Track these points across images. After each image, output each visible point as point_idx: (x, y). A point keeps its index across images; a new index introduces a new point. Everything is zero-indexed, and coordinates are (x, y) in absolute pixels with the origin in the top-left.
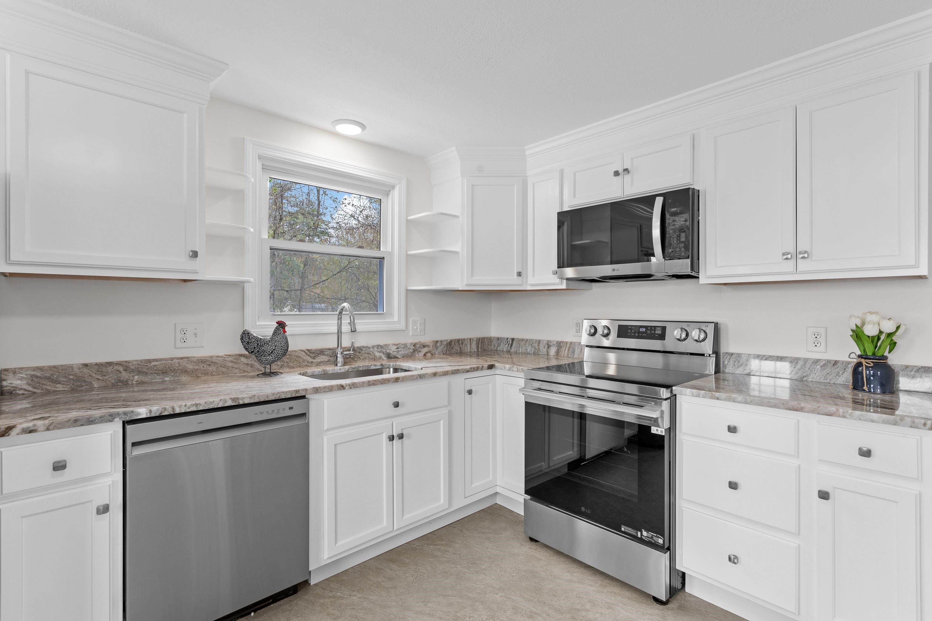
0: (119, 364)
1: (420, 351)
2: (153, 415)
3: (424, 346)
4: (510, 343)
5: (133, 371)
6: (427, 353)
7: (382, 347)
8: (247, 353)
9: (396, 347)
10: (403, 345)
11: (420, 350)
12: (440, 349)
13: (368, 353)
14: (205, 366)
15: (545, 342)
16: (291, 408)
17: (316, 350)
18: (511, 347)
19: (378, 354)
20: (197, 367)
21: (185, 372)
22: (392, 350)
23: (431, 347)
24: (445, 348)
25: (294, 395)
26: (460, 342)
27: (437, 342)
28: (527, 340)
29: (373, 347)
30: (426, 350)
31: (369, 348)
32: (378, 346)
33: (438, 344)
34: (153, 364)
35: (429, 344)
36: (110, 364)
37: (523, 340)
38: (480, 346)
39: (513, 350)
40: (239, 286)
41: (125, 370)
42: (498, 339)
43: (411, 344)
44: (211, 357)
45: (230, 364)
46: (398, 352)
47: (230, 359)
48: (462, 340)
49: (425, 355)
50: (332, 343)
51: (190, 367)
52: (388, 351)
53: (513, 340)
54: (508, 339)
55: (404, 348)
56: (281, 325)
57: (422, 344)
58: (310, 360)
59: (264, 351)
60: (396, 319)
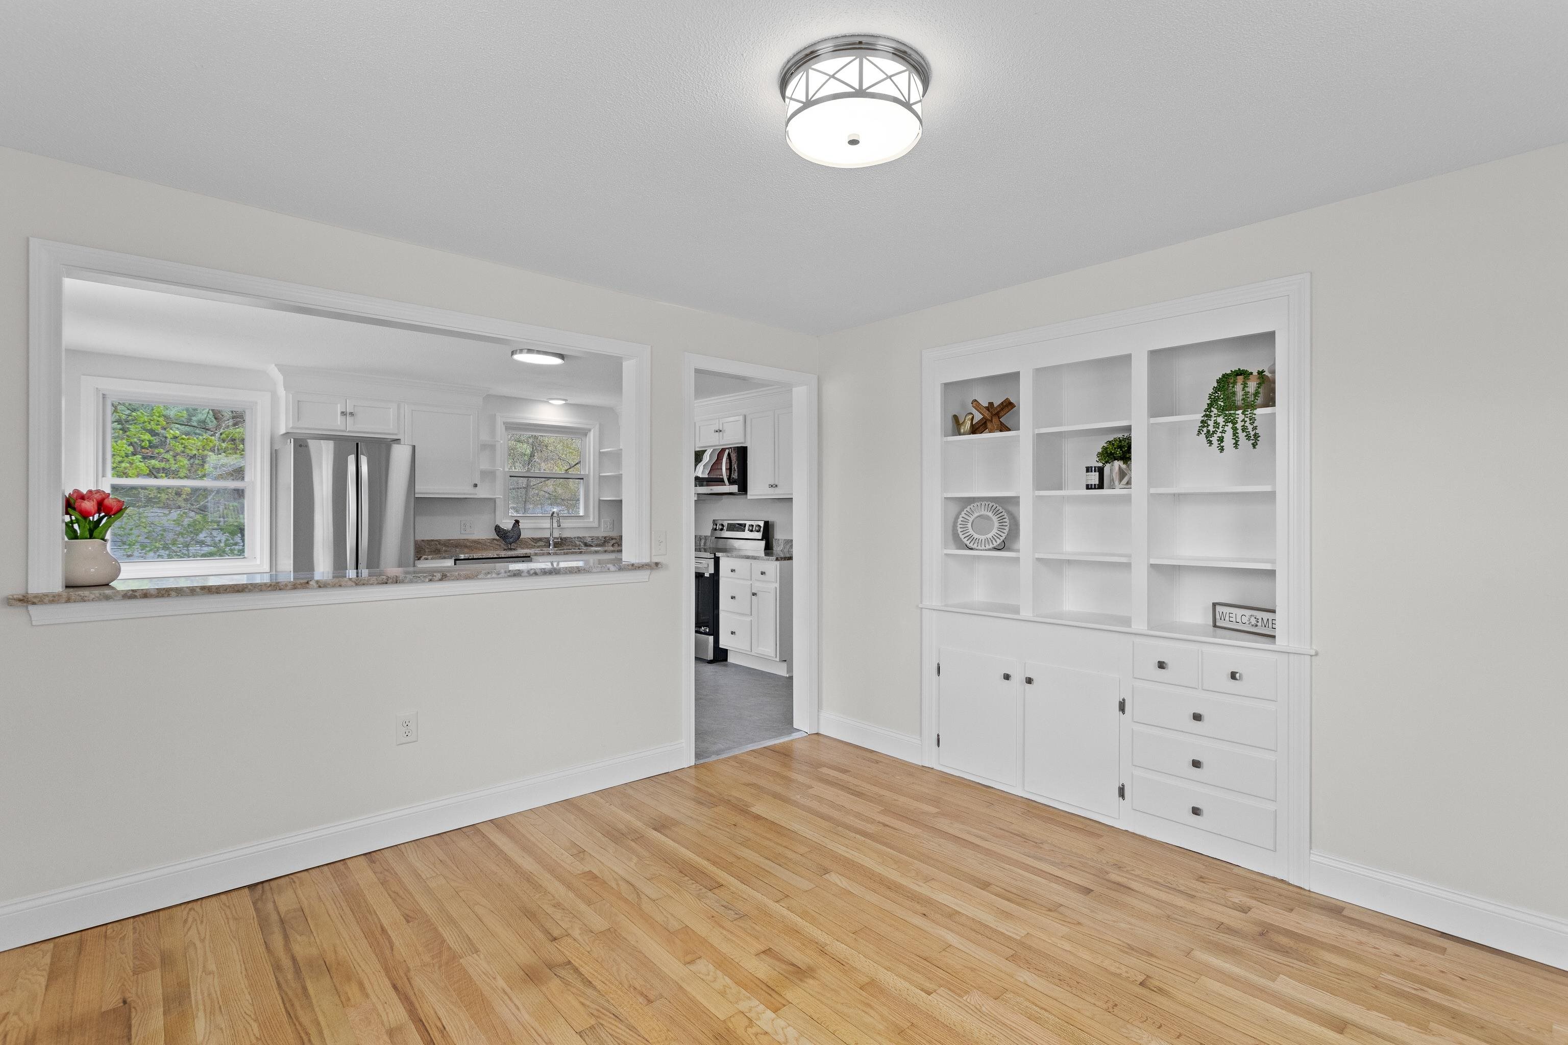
0: (437, 541)
1: (609, 542)
2: (466, 558)
3: (612, 539)
5: (442, 545)
6: (614, 543)
7: (581, 538)
8: (498, 538)
9: (591, 538)
10: (596, 537)
13: (571, 542)
14: (476, 544)
17: (537, 538)
19: (577, 543)
20: (472, 545)
21: (466, 547)
22: (588, 540)
23: (618, 540)
25: (524, 555)
29: (575, 538)
30: (614, 541)
31: (572, 538)
32: (578, 537)
34: (452, 541)
35: (617, 537)
36: (432, 540)
40: (493, 501)
41: (439, 544)
43: (603, 537)
44: (479, 539)
45: (489, 544)
46: (592, 542)
47: (489, 541)
49: (613, 545)
50: (547, 535)
51: (468, 544)
52: (585, 541)
55: (597, 539)
56: (517, 522)
57: (610, 538)
58: (534, 544)
59: (507, 536)
60: (591, 520)
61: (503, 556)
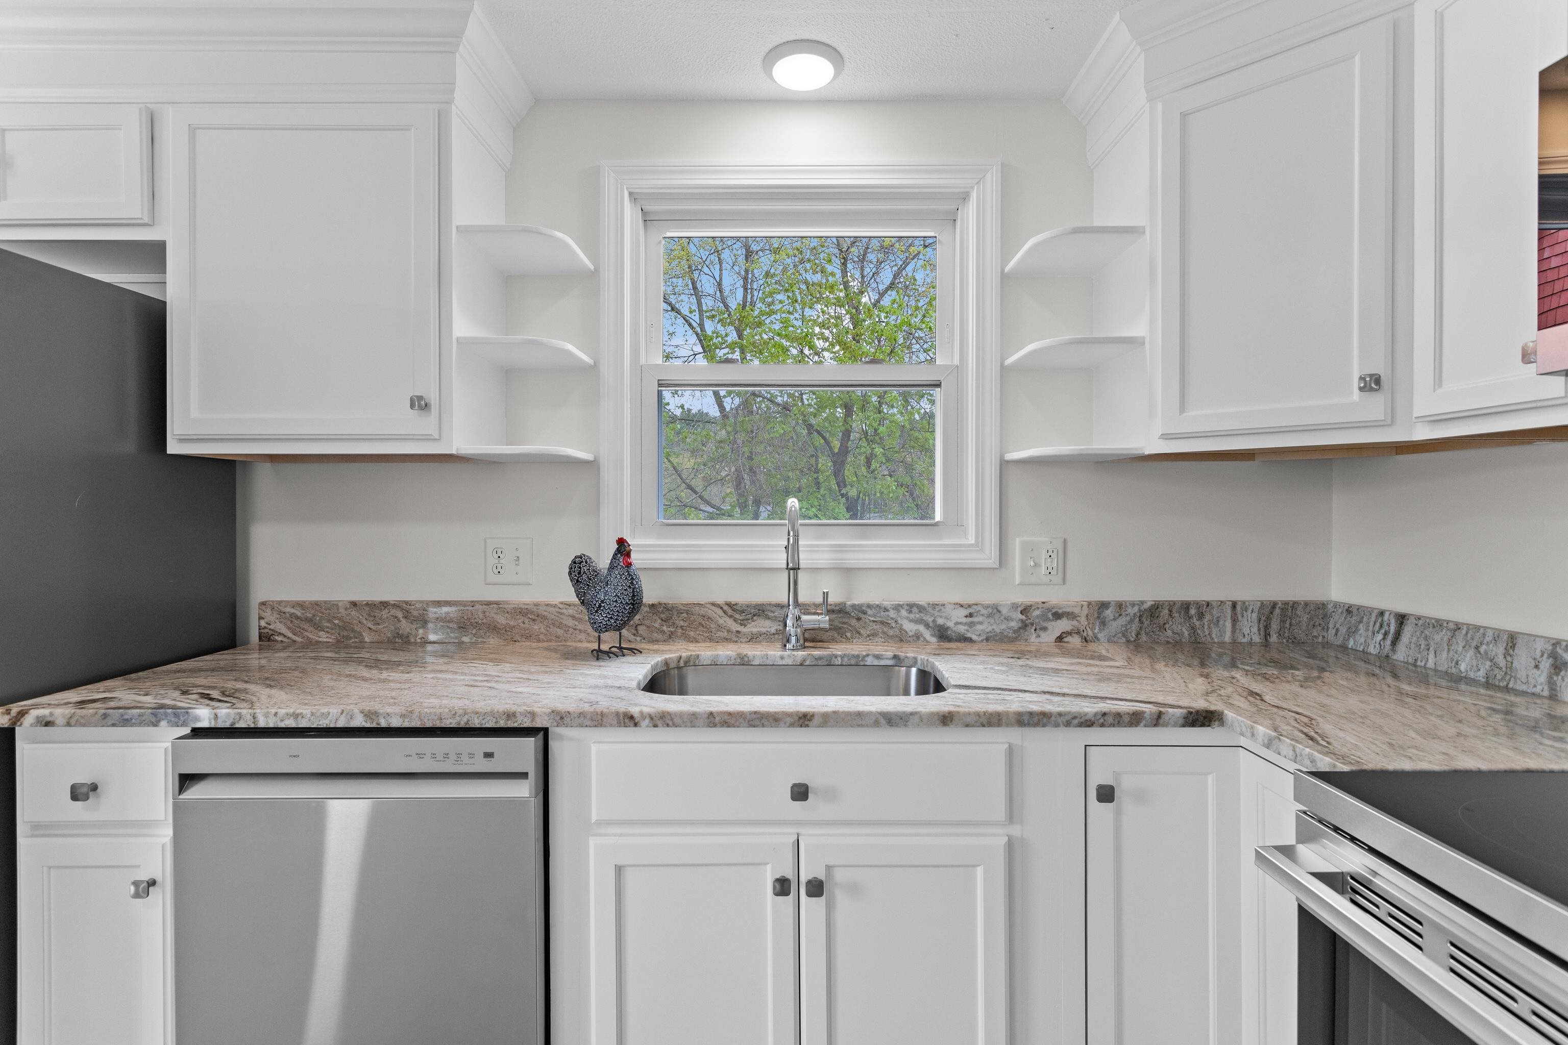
0: (397, 605)
1: (1045, 629)
2: (220, 725)
3: (1058, 616)
4: (1393, 629)
5: (416, 620)
6: (1069, 633)
7: (921, 609)
9: (963, 612)
10: (987, 607)
11: (1045, 624)
12: (1115, 626)
13: (882, 623)
14: (527, 621)
15: (1540, 645)
16: (489, 755)
17: (748, 606)
18: (1394, 643)
19: (910, 627)
20: (512, 623)
21: (494, 628)
22: (955, 619)
23: (1083, 619)
24: (1135, 626)
26: (1193, 611)
27: (1104, 605)
28: (1458, 627)
29: (898, 607)
30: (1063, 625)
31: (886, 610)
32: (911, 607)
33: (1109, 613)
34: (445, 609)
35: (1077, 611)
36: (384, 605)
37: (1439, 624)
38: (1275, 626)
39: (1401, 654)
41: (405, 617)
42: (1349, 610)
43: (1015, 606)
46: (972, 624)
47: (570, 611)
48: (1198, 605)
49: (1060, 639)
50: (781, 595)
51: (502, 620)
52: (940, 621)
53: (1402, 619)
54: (1382, 613)
55: (990, 616)
56: (620, 548)
57: (1049, 610)
58: (735, 627)
60: (969, 539)
61: (396, 723)
